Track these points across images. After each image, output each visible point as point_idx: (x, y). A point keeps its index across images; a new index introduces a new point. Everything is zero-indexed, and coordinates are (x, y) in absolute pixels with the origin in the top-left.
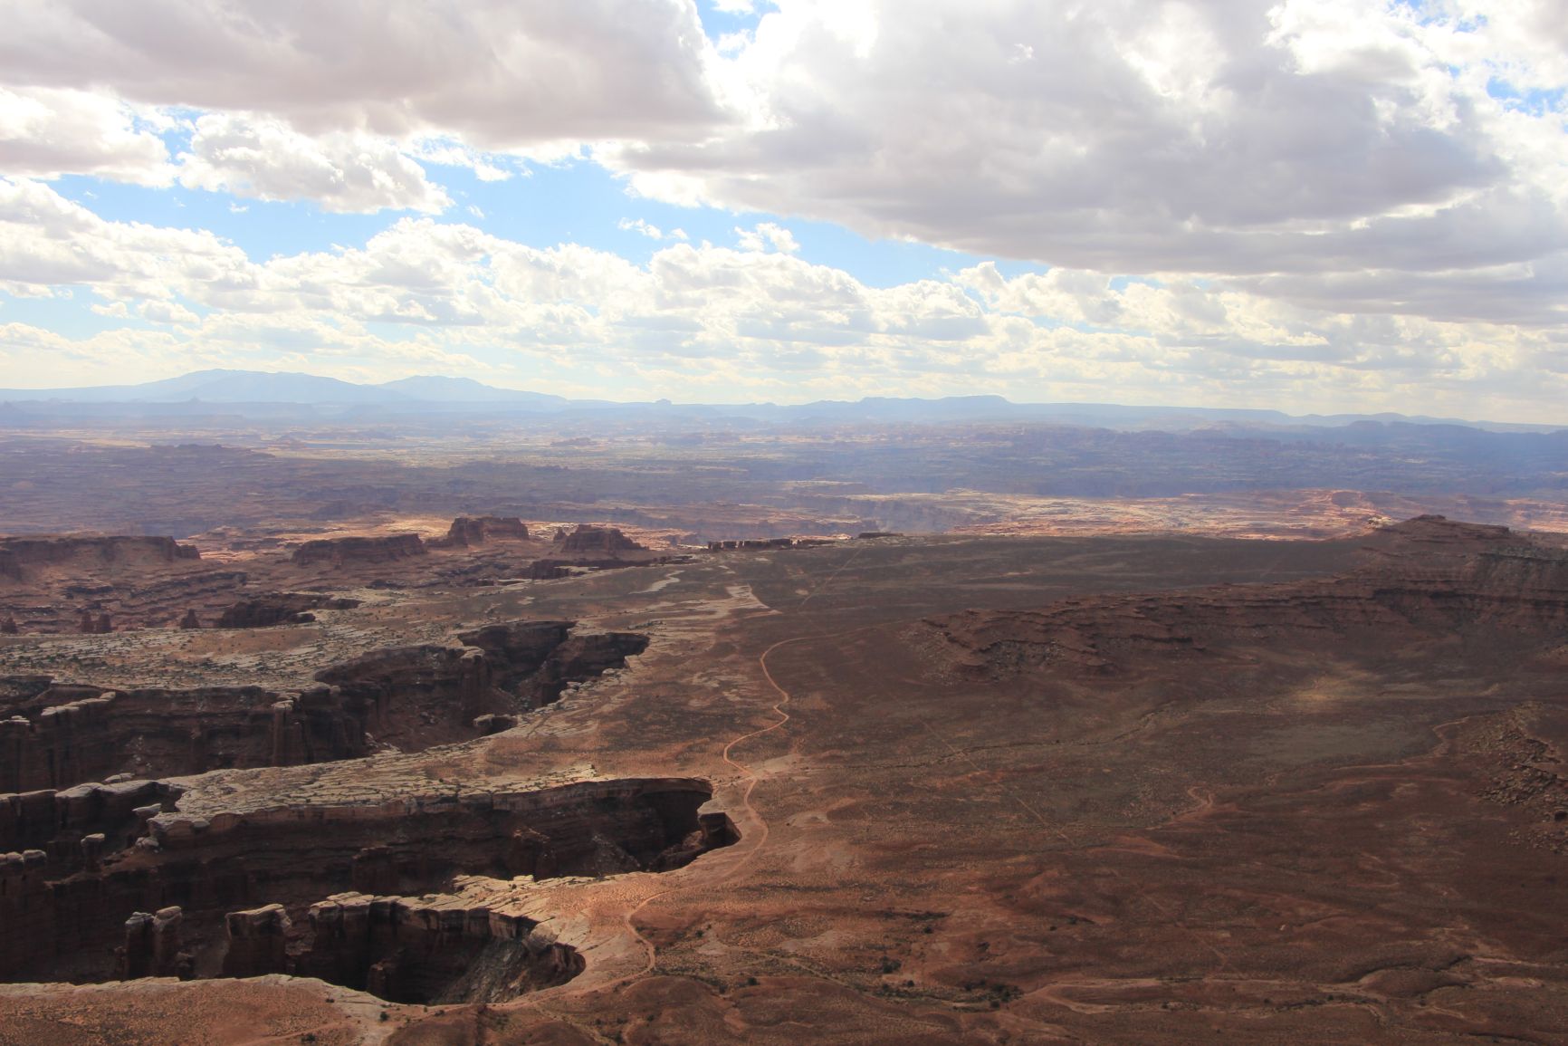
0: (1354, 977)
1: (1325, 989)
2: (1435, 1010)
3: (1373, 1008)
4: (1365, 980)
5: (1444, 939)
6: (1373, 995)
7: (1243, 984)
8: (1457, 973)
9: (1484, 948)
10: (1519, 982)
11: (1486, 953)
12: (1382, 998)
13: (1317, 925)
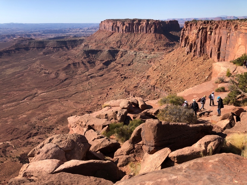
0: (24, 99)
1: (20, 102)
2: (35, 100)
3: (27, 102)
4: (25, 99)
5: (34, 91)
6: (27, 101)
7: (8, 105)
8: (36, 95)
9: (39, 91)
10: (44, 94)
11: (39, 92)
12: (28, 101)
13: (17, 94)
